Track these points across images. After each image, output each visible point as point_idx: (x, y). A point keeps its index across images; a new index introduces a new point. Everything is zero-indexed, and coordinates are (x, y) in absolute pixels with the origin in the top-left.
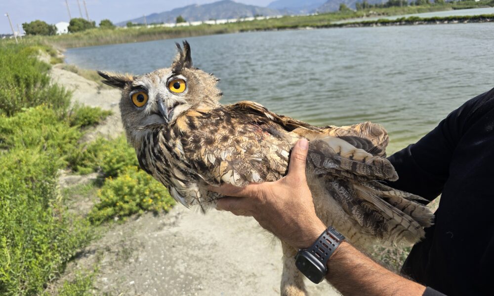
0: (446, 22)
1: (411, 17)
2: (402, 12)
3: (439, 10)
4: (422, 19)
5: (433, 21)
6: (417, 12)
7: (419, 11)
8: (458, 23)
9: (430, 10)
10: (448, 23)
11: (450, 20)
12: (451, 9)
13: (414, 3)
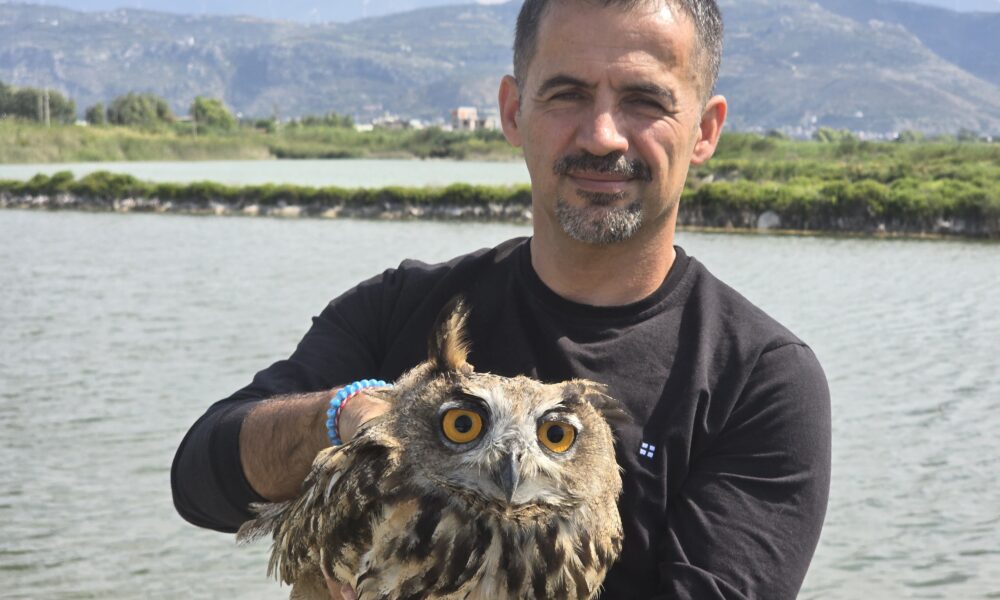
0: (253, 209)
1: (100, 176)
2: (55, 151)
3: (215, 152)
4: (151, 188)
5: (195, 198)
6: (120, 154)
7: (129, 150)
8: (301, 216)
9: (180, 153)
10: (262, 214)
11: (268, 199)
12: (265, 153)
13: (104, 111)
